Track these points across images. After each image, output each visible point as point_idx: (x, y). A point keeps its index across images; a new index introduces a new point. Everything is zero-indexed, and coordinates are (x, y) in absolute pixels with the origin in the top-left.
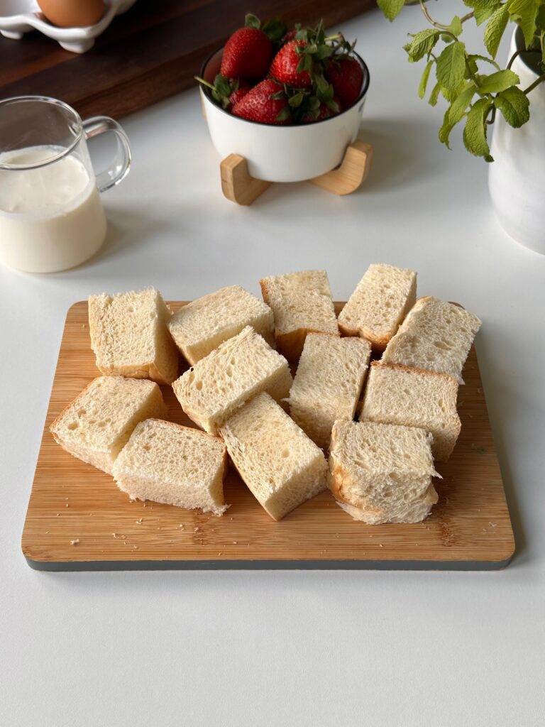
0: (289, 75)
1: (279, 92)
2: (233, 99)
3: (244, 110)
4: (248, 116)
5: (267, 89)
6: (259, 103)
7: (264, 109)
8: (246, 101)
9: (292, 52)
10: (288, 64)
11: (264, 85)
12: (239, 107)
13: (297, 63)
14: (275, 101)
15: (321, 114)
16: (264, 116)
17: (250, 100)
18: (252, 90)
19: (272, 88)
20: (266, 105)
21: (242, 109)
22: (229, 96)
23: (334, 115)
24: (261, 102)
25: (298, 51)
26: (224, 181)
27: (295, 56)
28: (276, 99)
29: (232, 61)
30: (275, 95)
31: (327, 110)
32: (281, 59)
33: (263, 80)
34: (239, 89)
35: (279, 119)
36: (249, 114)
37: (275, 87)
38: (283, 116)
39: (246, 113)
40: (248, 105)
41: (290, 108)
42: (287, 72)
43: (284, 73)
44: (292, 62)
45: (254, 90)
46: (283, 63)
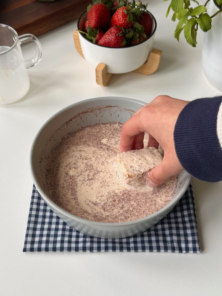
0: (123, 24)
1: (121, 32)
2: (97, 38)
3: (105, 42)
4: (107, 45)
5: (115, 31)
6: (112, 38)
7: (115, 41)
8: (105, 38)
9: (123, 13)
10: (121, 19)
11: (113, 30)
12: (101, 41)
13: (126, 17)
14: (120, 36)
15: (140, 40)
16: (115, 44)
17: (107, 37)
18: (107, 32)
19: (117, 31)
20: (116, 39)
21: (104, 42)
22: (95, 37)
23: (145, 40)
24: (113, 38)
25: (126, 12)
26: (97, 76)
27: (125, 15)
28: (120, 35)
29: (96, 20)
30: (120, 34)
31: (141, 37)
32: (118, 17)
33: (111, 28)
34: (99, 33)
35: (122, 45)
36: (108, 44)
37: (119, 30)
38: (124, 43)
39: (106, 44)
40: (106, 40)
41: (126, 38)
42: (121, 22)
43: (120, 23)
44: (123, 18)
45: (108, 32)
46: (119, 18)
